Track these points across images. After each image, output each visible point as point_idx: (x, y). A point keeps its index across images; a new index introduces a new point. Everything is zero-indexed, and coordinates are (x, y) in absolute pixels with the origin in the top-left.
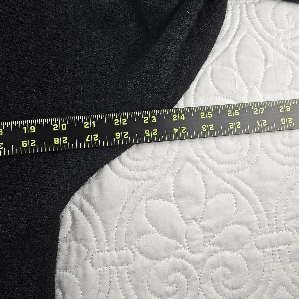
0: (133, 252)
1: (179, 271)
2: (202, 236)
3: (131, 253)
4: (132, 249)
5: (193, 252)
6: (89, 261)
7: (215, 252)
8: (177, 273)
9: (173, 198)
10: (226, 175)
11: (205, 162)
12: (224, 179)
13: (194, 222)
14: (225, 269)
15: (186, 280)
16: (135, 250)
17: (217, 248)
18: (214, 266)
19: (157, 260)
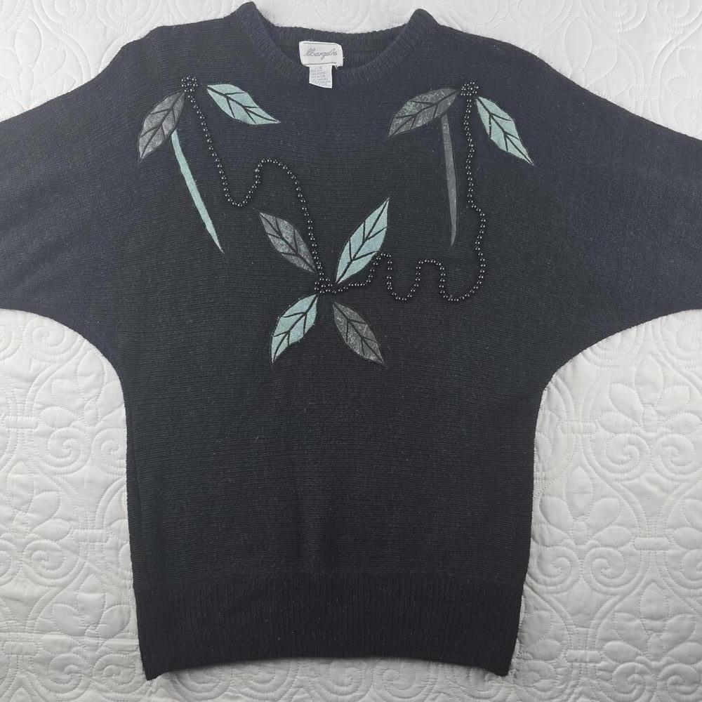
0: (596, 425)
1: (633, 444)
2: (657, 419)
3: (594, 425)
4: (595, 422)
5: (647, 431)
6: (559, 427)
7: (666, 433)
8: (632, 446)
9: (634, 385)
10: (683, 370)
11: (665, 357)
12: (681, 373)
13: (651, 407)
14: (674, 448)
15: (638, 453)
16: (598, 423)
17: (669, 430)
18: (665, 445)
19: (616, 433)
